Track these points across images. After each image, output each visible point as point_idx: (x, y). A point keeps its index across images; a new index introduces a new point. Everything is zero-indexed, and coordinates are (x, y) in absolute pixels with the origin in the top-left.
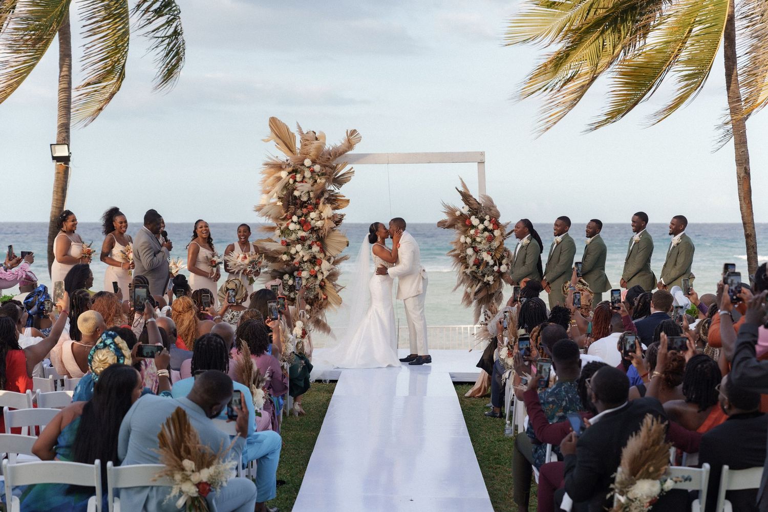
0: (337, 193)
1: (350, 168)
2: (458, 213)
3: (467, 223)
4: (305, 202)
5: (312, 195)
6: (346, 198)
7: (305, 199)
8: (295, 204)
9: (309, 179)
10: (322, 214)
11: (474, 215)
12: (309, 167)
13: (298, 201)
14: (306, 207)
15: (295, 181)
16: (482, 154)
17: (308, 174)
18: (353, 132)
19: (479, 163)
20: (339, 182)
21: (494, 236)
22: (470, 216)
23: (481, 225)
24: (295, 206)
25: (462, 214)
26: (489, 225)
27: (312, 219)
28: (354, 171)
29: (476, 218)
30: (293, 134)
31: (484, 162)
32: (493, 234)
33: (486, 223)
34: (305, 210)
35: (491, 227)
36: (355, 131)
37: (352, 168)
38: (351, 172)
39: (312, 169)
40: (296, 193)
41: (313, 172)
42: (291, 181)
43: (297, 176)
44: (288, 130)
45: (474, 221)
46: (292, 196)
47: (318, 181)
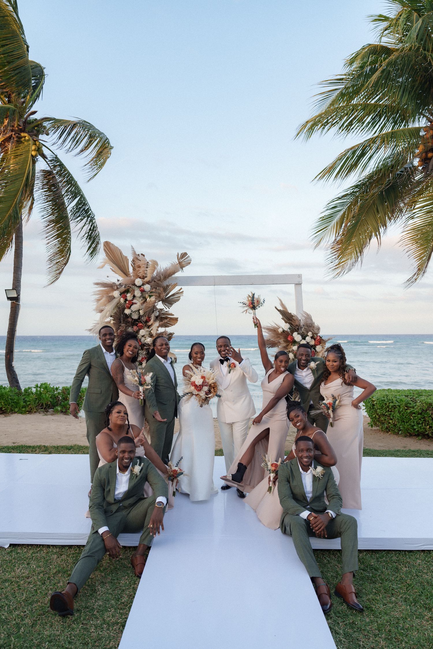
0: (167, 312)
1: (180, 288)
2: (280, 330)
3: (289, 339)
4: (136, 320)
5: (142, 312)
6: (175, 316)
7: (135, 317)
8: (127, 323)
9: (140, 298)
10: (152, 331)
11: (296, 331)
12: (140, 287)
13: (130, 320)
14: (136, 325)
15: (126, 300)
16: (300, 276)
17: (138, 293)
18: (184, 255)
19: (296, 284)
20: (169, 301)
21: (316, 351)
22: (292, 333)
23: (303, 340)
24: (126, 324)
25: (284, 331)
26: (311, 341)
27: (143, 336)
28: (183, 292)
29: (298, 334)
30: (126, 257)
31: (301, 284)
32: (315, 350)
33: (308, 339)
34: (135, 328)
35: (312, 343)
36: (185, 254)
37: (181, 289)
38: (180, 292)
39: (142, 288)
40: (127, 311)
41: (143, 291)
42: (122, 300)
43: (127, 295)
44: (121, 253)
45: (297, 337)
46: (123, 314)
47: (147, 300)
